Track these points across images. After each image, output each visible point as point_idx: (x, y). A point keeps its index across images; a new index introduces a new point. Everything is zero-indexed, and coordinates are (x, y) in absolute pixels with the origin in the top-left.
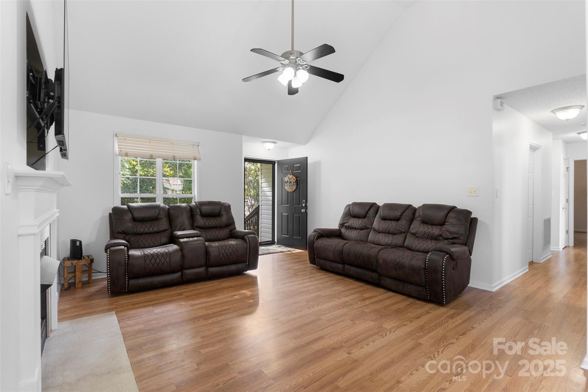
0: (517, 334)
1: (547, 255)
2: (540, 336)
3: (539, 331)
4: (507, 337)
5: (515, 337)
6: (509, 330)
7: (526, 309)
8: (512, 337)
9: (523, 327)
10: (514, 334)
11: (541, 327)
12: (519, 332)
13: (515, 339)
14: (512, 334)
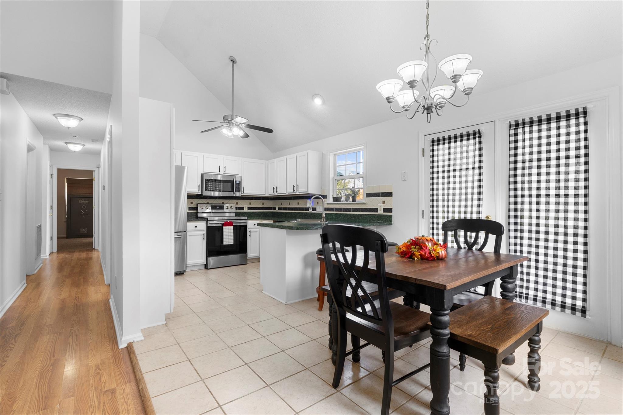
0: (54, 352)
1: (38, 264)
2: (76, 341)
3: (72, 338)
4: (46, 361)
5: (54, 356)
6: (43, 353)
7: (48, 324)
8: (50, 358)
9: (56, 342)
10: (51, 354)
11: (72, 334)
12: (54, 349)
13: (56, 358)
14: (50, 355)
